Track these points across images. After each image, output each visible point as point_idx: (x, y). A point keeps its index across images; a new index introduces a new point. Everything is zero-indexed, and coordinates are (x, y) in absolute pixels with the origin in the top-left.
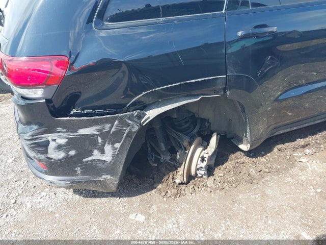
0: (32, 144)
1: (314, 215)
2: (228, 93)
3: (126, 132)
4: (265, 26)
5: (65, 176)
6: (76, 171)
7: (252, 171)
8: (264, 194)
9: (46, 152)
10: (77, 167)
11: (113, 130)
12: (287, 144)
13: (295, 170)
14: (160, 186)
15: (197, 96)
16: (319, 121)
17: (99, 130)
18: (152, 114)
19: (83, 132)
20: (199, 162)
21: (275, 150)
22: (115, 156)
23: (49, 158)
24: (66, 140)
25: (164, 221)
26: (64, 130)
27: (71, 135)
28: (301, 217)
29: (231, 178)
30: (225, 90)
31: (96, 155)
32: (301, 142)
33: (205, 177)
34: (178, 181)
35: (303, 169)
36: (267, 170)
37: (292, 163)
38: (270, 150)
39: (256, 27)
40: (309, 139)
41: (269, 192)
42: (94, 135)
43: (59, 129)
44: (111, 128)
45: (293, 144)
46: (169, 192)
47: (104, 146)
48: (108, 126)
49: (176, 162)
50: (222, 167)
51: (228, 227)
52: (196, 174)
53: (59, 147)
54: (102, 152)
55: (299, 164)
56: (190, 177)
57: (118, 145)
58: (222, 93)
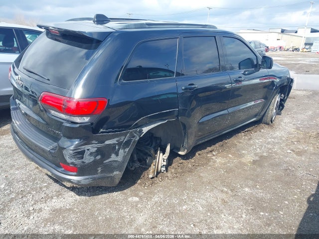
0: (75, 153)
1: (226, 181)
2: (180, 118)
3: (133, 141)
4: (193, 84)
5: (90, 175)
6: (98, 170)
7: (190, 166)
8: (200, 177)
9: (82, 158)
10: (99, 167)
11: (125, 140)
12: (202, 151)
13: (211, 163)
14: (139, 181)
15: (165, 120)
16: (217, 136)
17: (117, 141)
18: (145, 130)
19: (107, 142)
20: (163, 162)
21: (197, 154)
22: (124, 157)
23: (83, 162)
24: (96, 149)
25: (151, 198)
26: (96, 142)
27: (100, 145)
28: (221, 183)
29: (180, 170)
30: (177, 116)
31: (113, 157)
32: (209, 149)
33: (165, 172)
34: (151, 176)
35: (215, 162)
36: (197, 164)
37: (209, 160)
38: (194, 155)
39: (189, 85)
40: (213, 147)
41: (201, 175)
42: (114, 144)
43: (94, 142)
44: (124, 139)
45: (205, 151)
46: (147, 183)
47: (118, 150)
48: (123, 138)
49: (146, 165)
50: (171, 167)
51: (188, 193)
52: (161, 171)
53: (91, 154)
54: (117, 155)
55: (212, 160)
56: (158, 173)
57: (127, 150)
58: (176, 118)
